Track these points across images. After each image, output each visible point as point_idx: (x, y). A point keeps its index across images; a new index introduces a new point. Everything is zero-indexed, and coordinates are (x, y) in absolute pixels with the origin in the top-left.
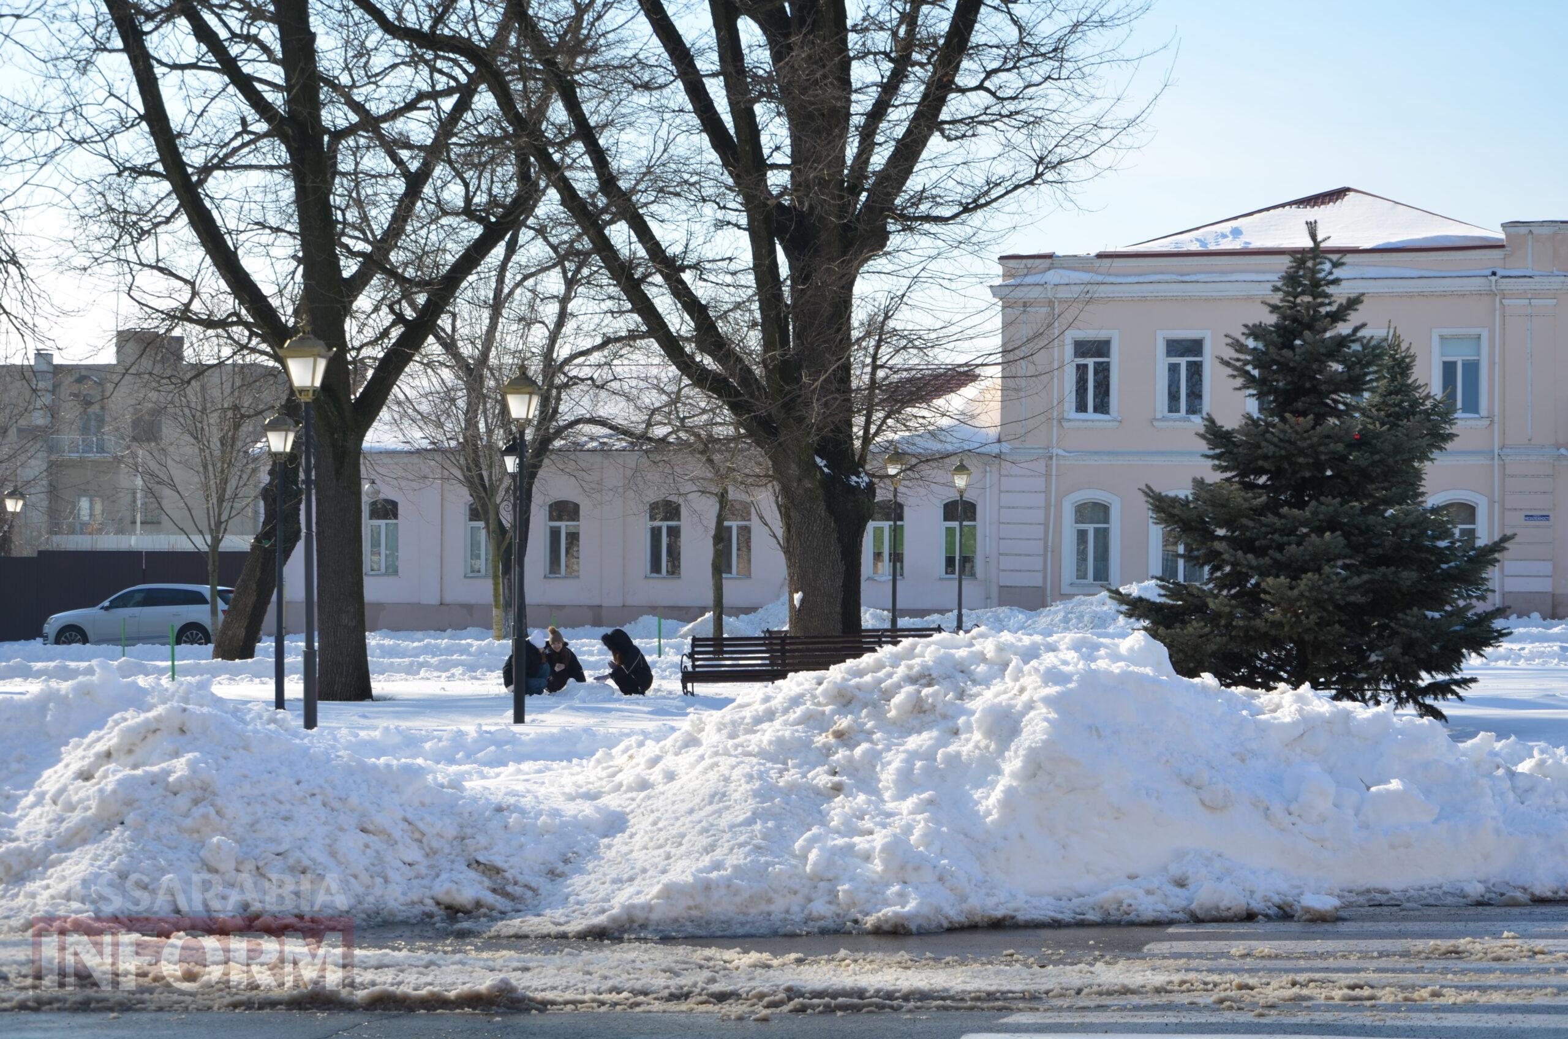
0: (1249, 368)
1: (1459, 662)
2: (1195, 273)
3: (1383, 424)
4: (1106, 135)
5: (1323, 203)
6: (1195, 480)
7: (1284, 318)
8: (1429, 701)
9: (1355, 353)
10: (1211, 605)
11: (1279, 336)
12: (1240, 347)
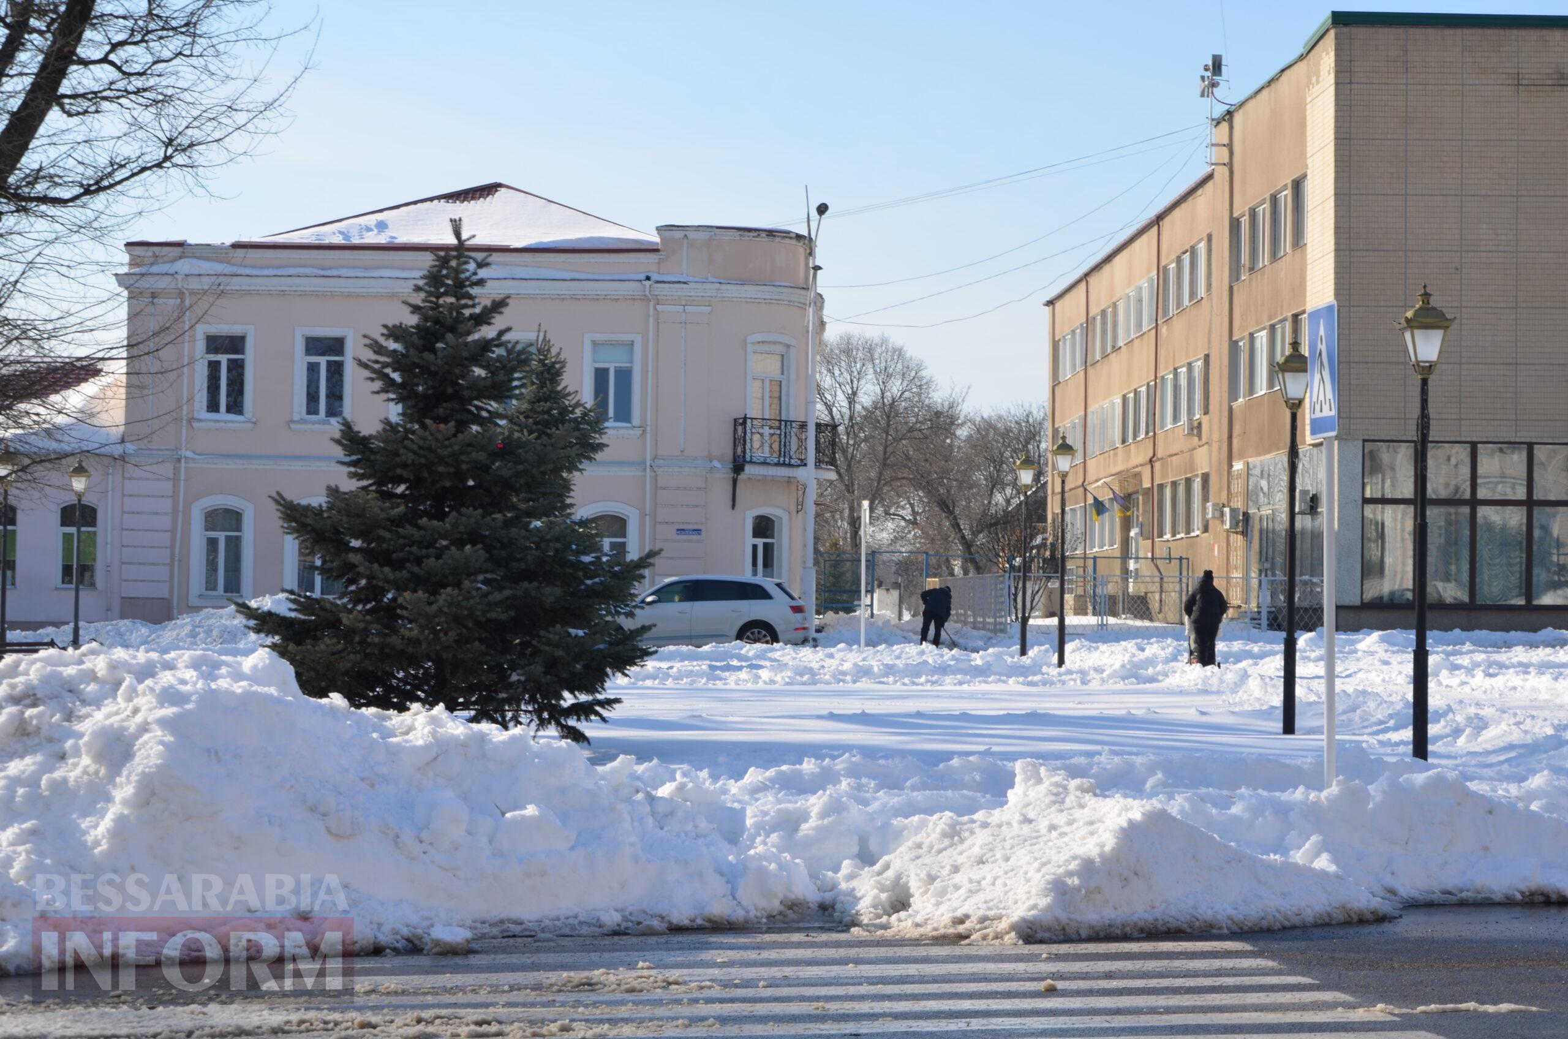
0: (388, 370)
1: (603, 681)
2: (336, 268)
3: (531, 432)
4: (241, 118)
5: (473, 198)
6: (329, 488)
7: (426, 319)
8: (572, 722)
9: (499, 358)
10: (345, 621)
11: (420, 338)
12: (378, 349)
